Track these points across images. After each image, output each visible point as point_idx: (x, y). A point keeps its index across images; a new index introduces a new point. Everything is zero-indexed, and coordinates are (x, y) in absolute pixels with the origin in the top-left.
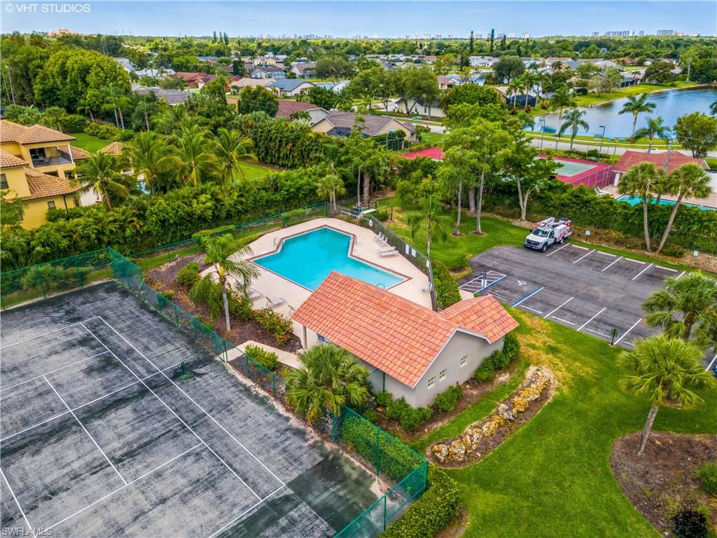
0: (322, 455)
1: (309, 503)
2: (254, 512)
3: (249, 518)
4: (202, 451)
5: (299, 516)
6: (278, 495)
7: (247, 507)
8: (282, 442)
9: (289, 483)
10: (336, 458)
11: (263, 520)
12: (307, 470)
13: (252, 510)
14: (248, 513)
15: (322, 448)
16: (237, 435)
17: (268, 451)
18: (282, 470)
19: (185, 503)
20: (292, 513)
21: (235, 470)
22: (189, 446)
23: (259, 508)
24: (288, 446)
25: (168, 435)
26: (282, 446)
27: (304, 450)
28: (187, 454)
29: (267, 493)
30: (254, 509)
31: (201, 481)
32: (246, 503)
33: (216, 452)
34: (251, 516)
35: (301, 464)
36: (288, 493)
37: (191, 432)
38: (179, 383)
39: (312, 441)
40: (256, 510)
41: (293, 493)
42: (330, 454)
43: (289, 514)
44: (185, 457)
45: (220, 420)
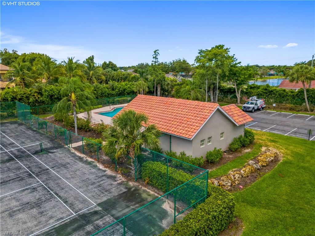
0: (126, 188)
1: (113, 216)
2: (66, 221)
3: (61, 225)
4: (38, 187)
5: (103, 224)
6: (88, 211)
7: (62, 218)
8: (99, 182)
9: (99, 204)
10: (137, 190)
11: (72, 227)
12: (114, 196)
13: (65, 220)
14: (61, 222)
15: (127, 184)
16: (67, 178)
17: (87, 186)
18: (95, 196)
19: (11, 216)
20: (98, 222)
21: (59, 197)
22: (30, 184)
23: (72, 219)
24: (102, 184)
25: (17, 179)
26: (98, 184)
27: (113, 186)
28: (27, 188)
29: (80, 210)
30: (67, 220)
31: (30, 203)
32: (61, 216)
33: (49, 187)
34: (63, 224)
35: (110, 193)
36: (97, 209)
37: (35, 178)
38: (36, 156)
39: (120, 181)
40: (68, 220)
41: (101, 209)
42: (132, 188)
43: (95, 222)
44: (24, 190)
45: (58, 172)
